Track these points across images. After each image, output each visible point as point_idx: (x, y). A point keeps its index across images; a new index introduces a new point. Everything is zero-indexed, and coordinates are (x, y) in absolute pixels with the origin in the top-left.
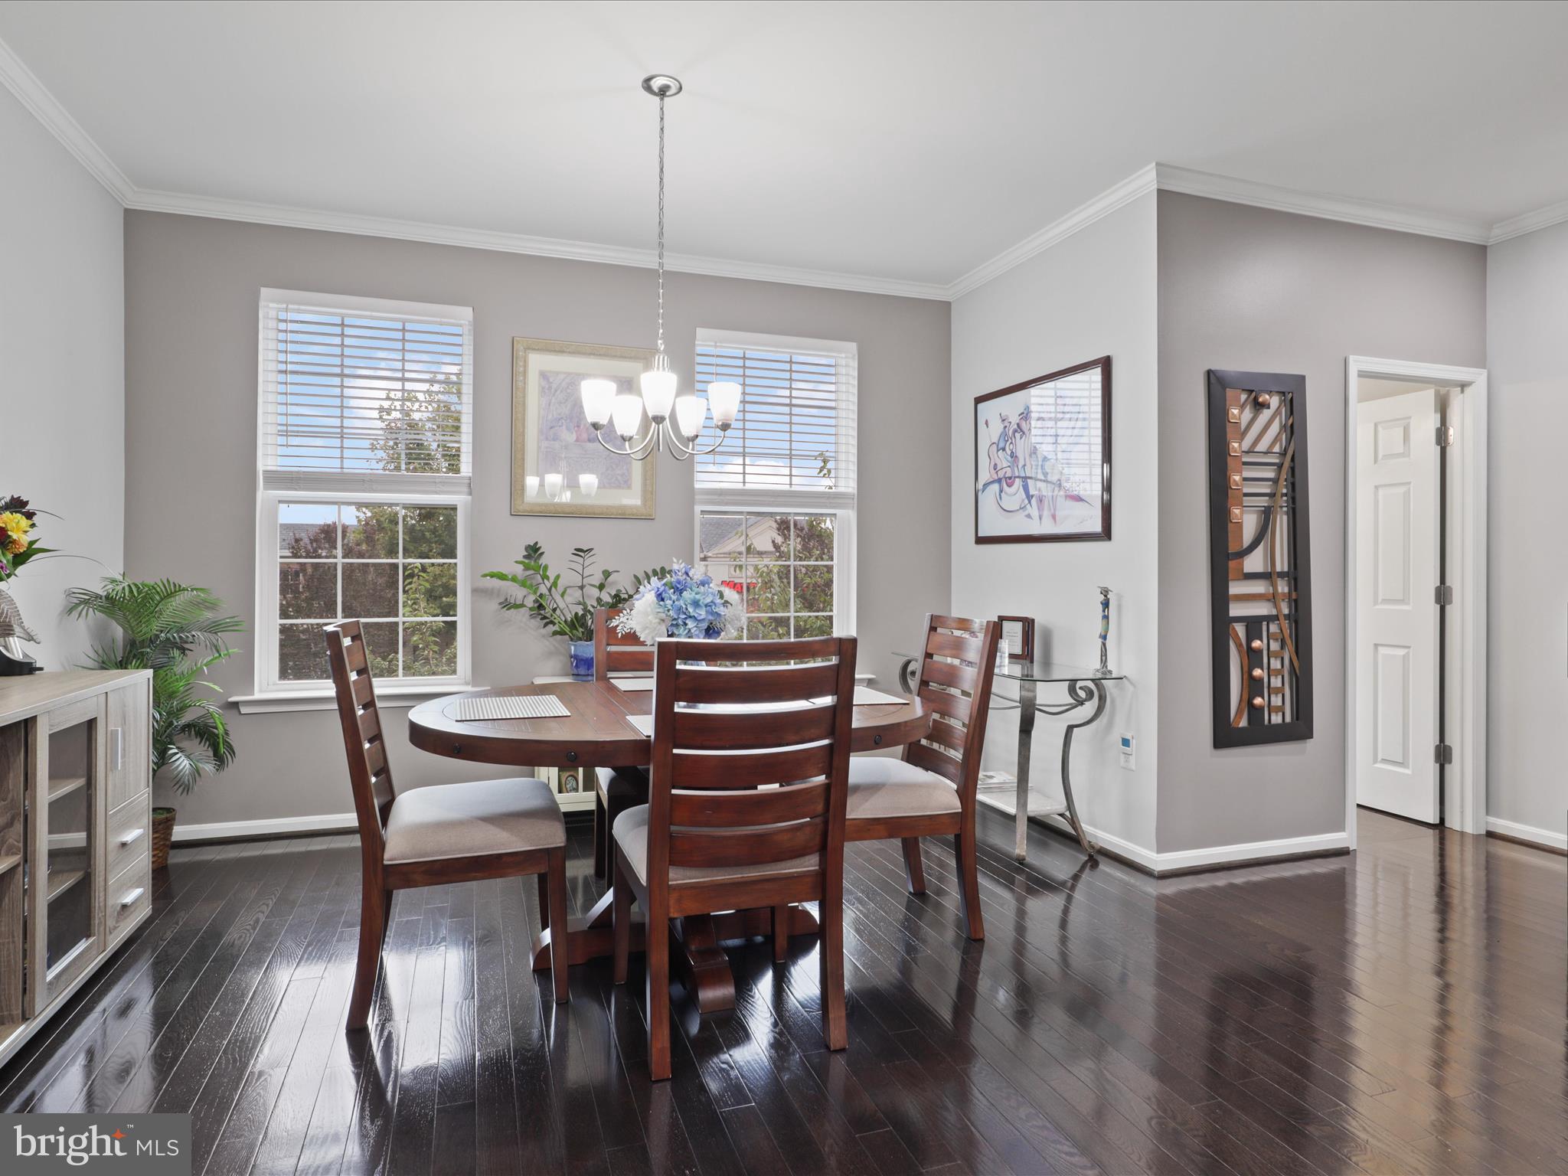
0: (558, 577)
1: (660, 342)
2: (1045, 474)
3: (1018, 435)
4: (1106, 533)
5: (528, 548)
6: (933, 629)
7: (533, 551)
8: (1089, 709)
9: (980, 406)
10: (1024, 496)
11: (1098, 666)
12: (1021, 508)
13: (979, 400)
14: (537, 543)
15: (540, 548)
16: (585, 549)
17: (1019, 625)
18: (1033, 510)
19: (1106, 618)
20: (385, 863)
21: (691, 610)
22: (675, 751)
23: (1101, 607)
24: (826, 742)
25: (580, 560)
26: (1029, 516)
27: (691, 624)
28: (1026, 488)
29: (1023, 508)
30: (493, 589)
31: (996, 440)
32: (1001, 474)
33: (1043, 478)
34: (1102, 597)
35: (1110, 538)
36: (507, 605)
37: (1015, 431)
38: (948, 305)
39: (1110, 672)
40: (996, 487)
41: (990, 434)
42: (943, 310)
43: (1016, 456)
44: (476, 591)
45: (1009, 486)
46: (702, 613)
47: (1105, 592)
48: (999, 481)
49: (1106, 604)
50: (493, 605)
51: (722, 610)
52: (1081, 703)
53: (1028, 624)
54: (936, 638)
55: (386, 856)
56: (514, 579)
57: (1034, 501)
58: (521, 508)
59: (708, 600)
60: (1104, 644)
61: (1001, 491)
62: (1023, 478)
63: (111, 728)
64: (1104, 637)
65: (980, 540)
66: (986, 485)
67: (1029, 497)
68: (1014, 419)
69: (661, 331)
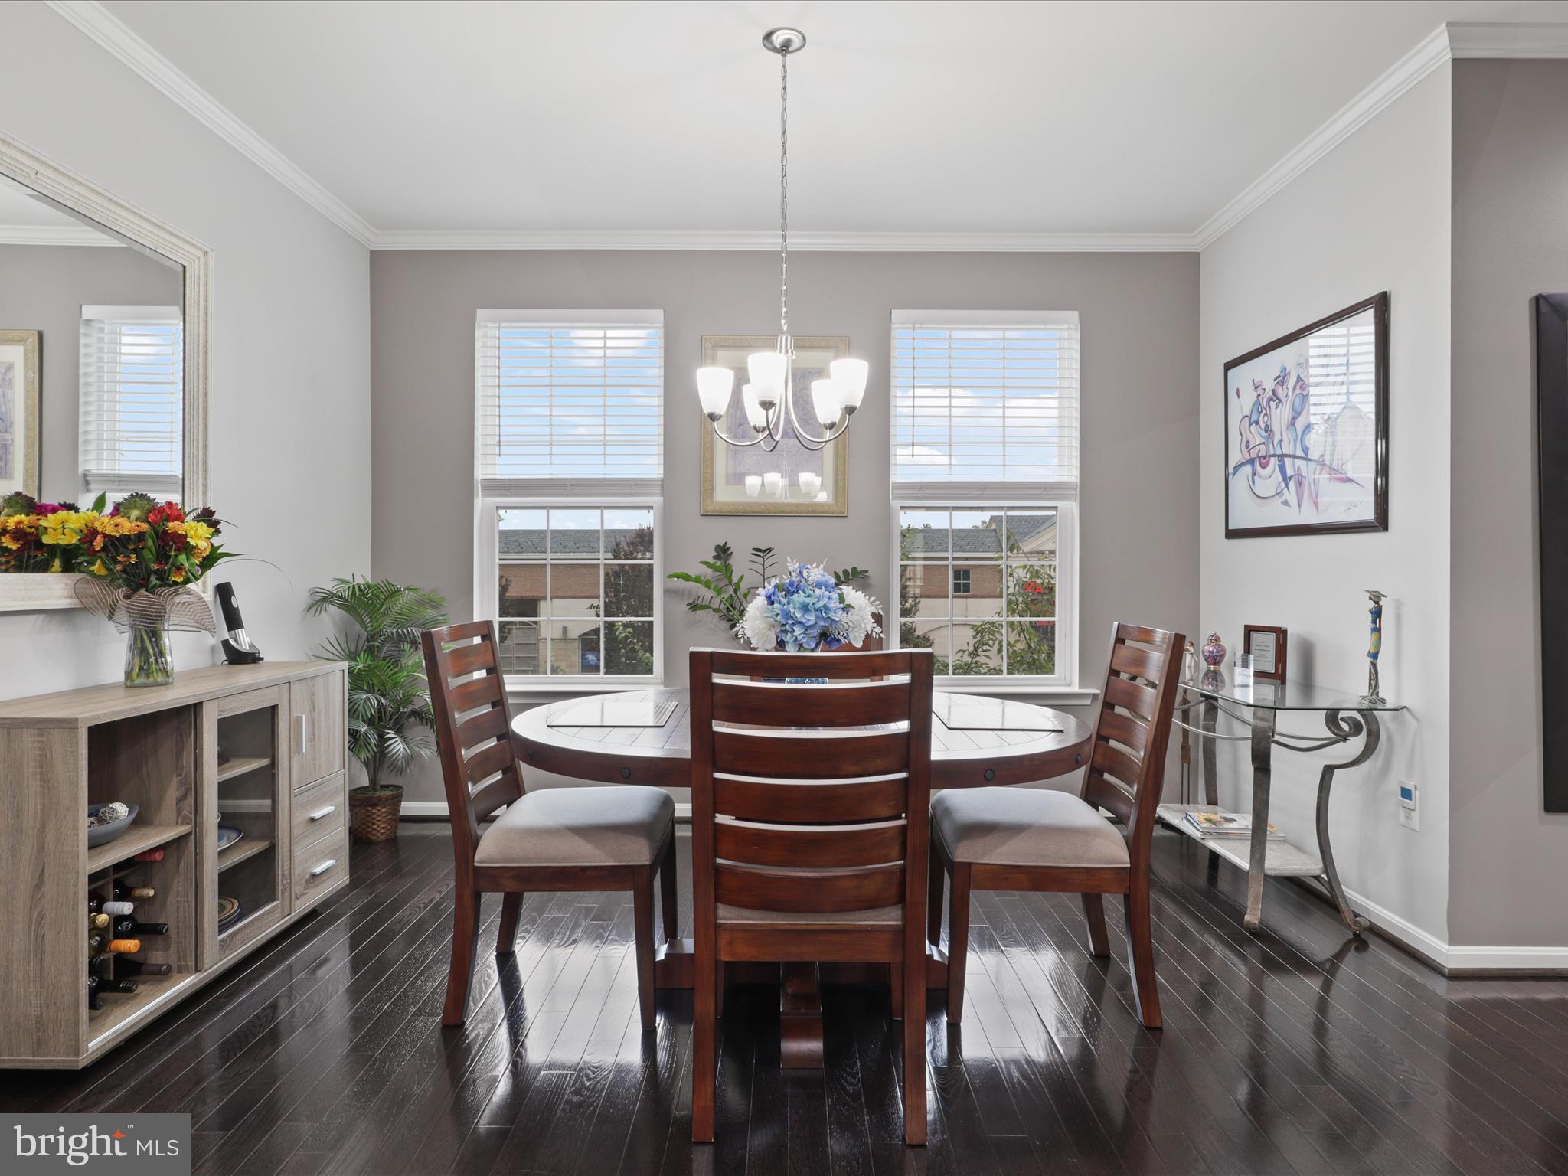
0: (742, 578)
1: (783, 321)
2: (1306, 450)
3: (1273, 404)
4: (1381, 521)
5: (718, 548)
6: (1120, 640)
7: (723, 552)
8: (1356, 744)
9: (1231, 372)
10: (1281, 479)
11: (1365, 691)
12: (1276, 494)
13: (1229, 366)
14: (726, 543)
15: (729, 548)
16: (763, 549)
17: (1272, 637)
18: (1291, 496)
19: (1377, 630)
20: (476, 864)
21: (798, 615)
22: (718, 775)
23: (1369, 617)
24: (903, 775)
25: (760, 560)
26: (1286, 503)
27: (798, 630)
28: (1282, 469)
29: (1279, 494)
30: (684, 591)
31: (1248, 414)
32: (1254, 453)
33: (1303, 455)
34: (1372, 605)
35: (1385, 528)
36: (694, 607)
37: (1270, 399)
38: (1196, 256)
39: (1383, 701)
40: (1248, 469)
41: (1243, 405)
42: (1188, 265)
43: (1271, 430)
44: (667, 592)
45: (1264, 466)
46: (811, 618)
47: (1376, 597)
48: (1252, 461)
49: (1377, 614)
50: (682, 607)
51: (839, 616)
52: (1345, 739)
53: (1281, 634)
54: (1124, 652)
55: (477, 858)
56: (697, 580)
57: (1292, 484)
58: (710, 508)
59: (820, 605)
60: (1374, 665)
61: (1254, 474)
62: (1279, 456)
63: (295, 714)
64: (1375, 656)
65: (1232, 534)
66: (1237, 467)
67: (1286, 480)
68: (1269, 385)
69: (784, 309)
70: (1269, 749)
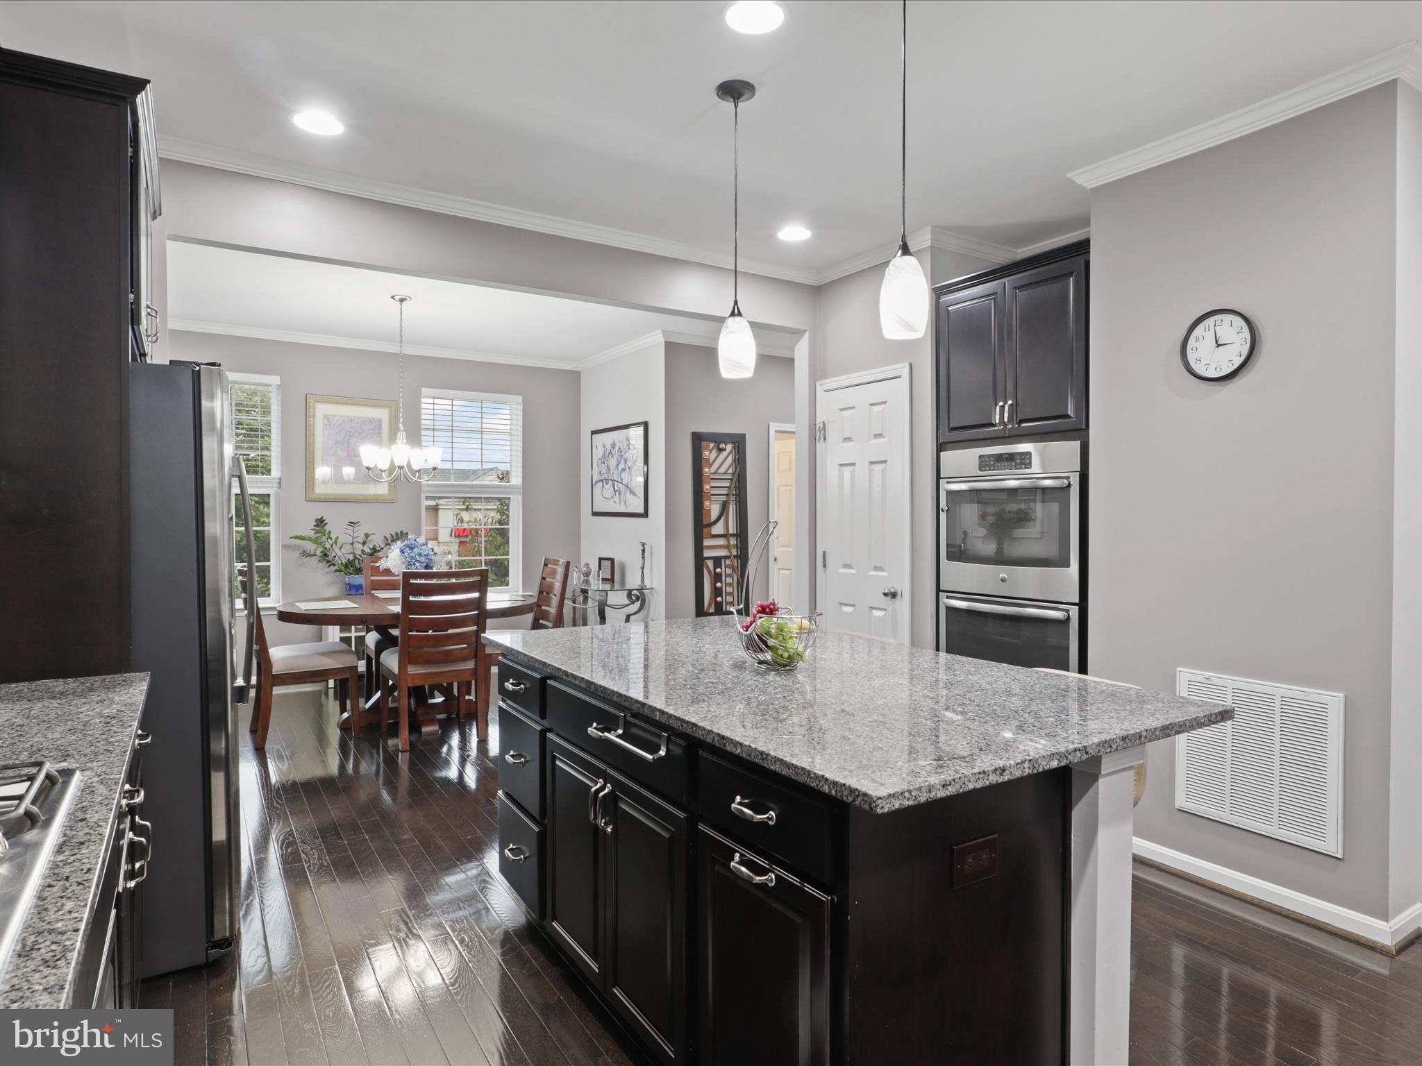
0: (337, 538)
1: (401, 425)
2: (622, 480)
3: (610, 456)
4: (646, 514)
5: (317, 520)
6: (546, 565)
7: (320, 522)
8: (637, 605)
9: (594, 436)
10: (613, 490)
11: (640, 583)
12: (611, 497)
13: (593, 433)
14: (322, 517)
15: (325, 520)
16: (355, 522)
17: (610, 563)
18: (617, 498)
19: (643, 558)
21: (417, 557)
23: (641, 553)
25: (351, 528)
26: (615, 502)
28: (614, 486)
29: (613, 497)
30: (295, 545)
31: (600, 457)
32: (603, 478)
34: (642, 548)
35: (647, 517)
36: (305, 554)
37: (609, 454)
38: (579, 373)
39: (645, 586)
40: (600, 484)
41: (598, 453)
42: (576, 377)
43: (609, 468)
44: (286, 547)
45: (607, 484)
46: (423, 559)
47: (643, 545)
48: (602, 481)
49: (644, 551)
50: (296, 554)
52: (633, 603)
53: (613, 562)
56: (310, 539)
57: (617, 493)
58: (313, 496)
60: (643, 572)
61: (603, 486)
62: (612, 480)
64: (643, 568)
65: (594, 513)
66: (596, 483)
67: (615, 491)
68: (609, 447)
69: (401, 420)
70: (604, 608)
